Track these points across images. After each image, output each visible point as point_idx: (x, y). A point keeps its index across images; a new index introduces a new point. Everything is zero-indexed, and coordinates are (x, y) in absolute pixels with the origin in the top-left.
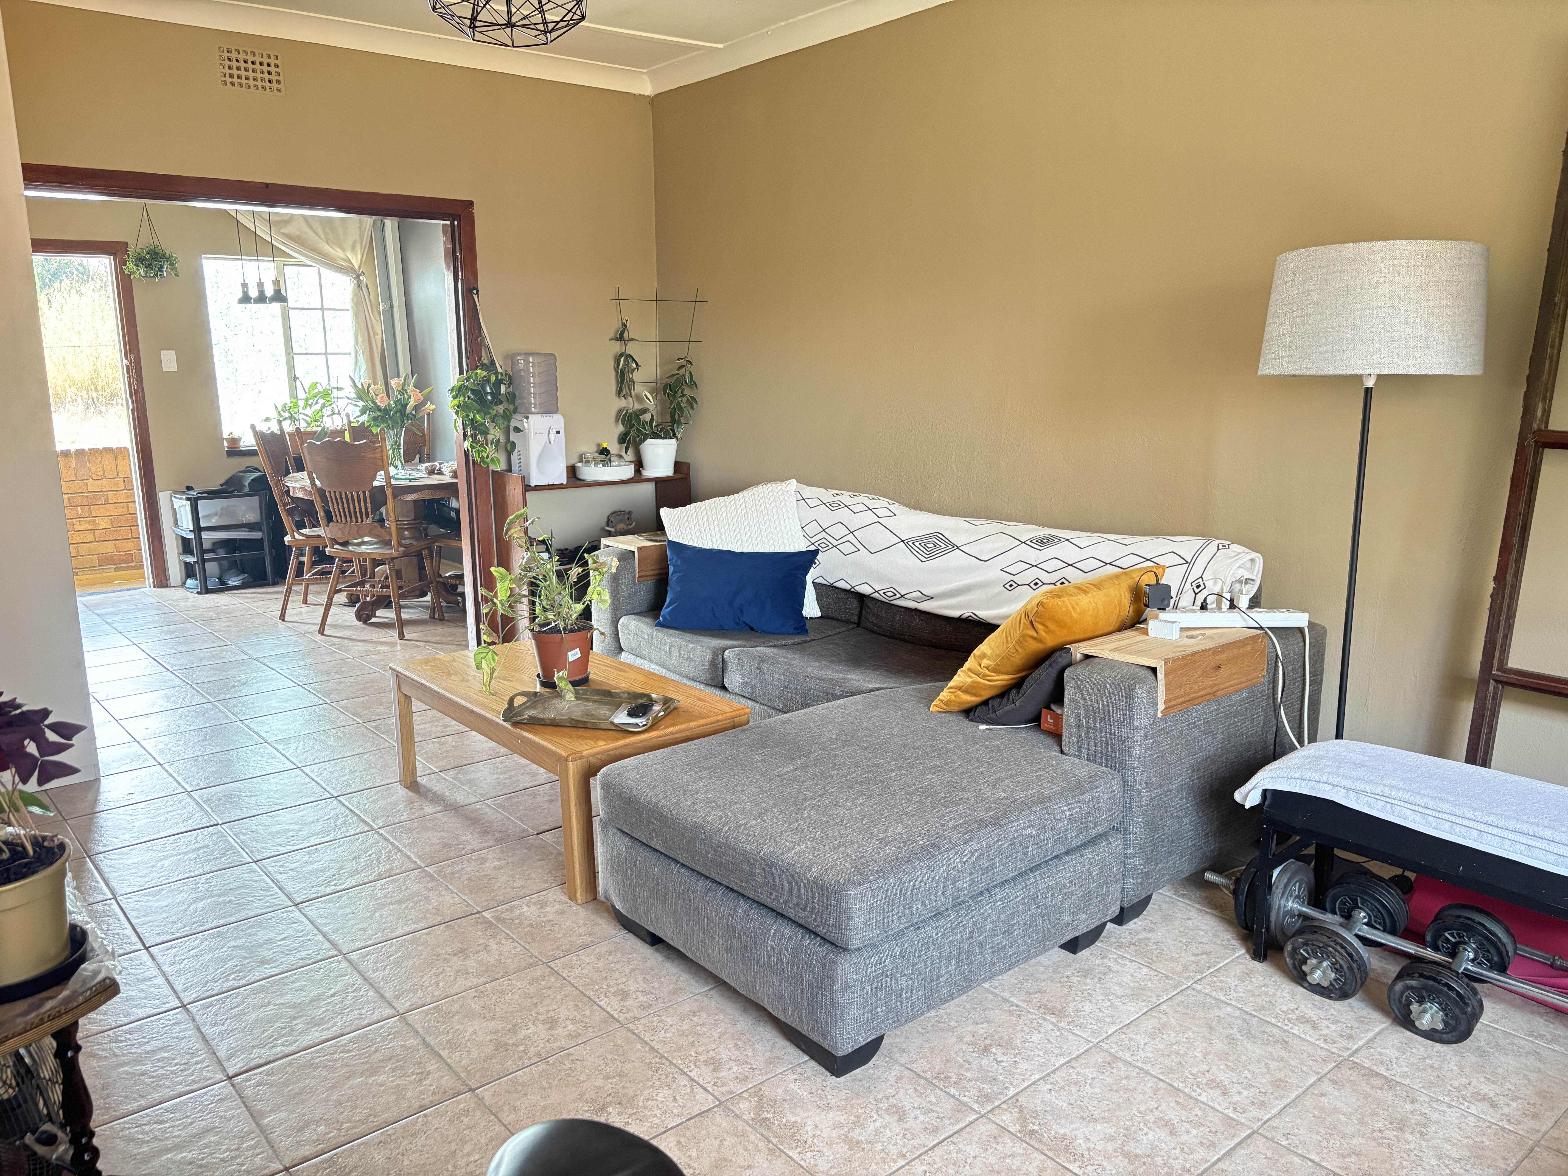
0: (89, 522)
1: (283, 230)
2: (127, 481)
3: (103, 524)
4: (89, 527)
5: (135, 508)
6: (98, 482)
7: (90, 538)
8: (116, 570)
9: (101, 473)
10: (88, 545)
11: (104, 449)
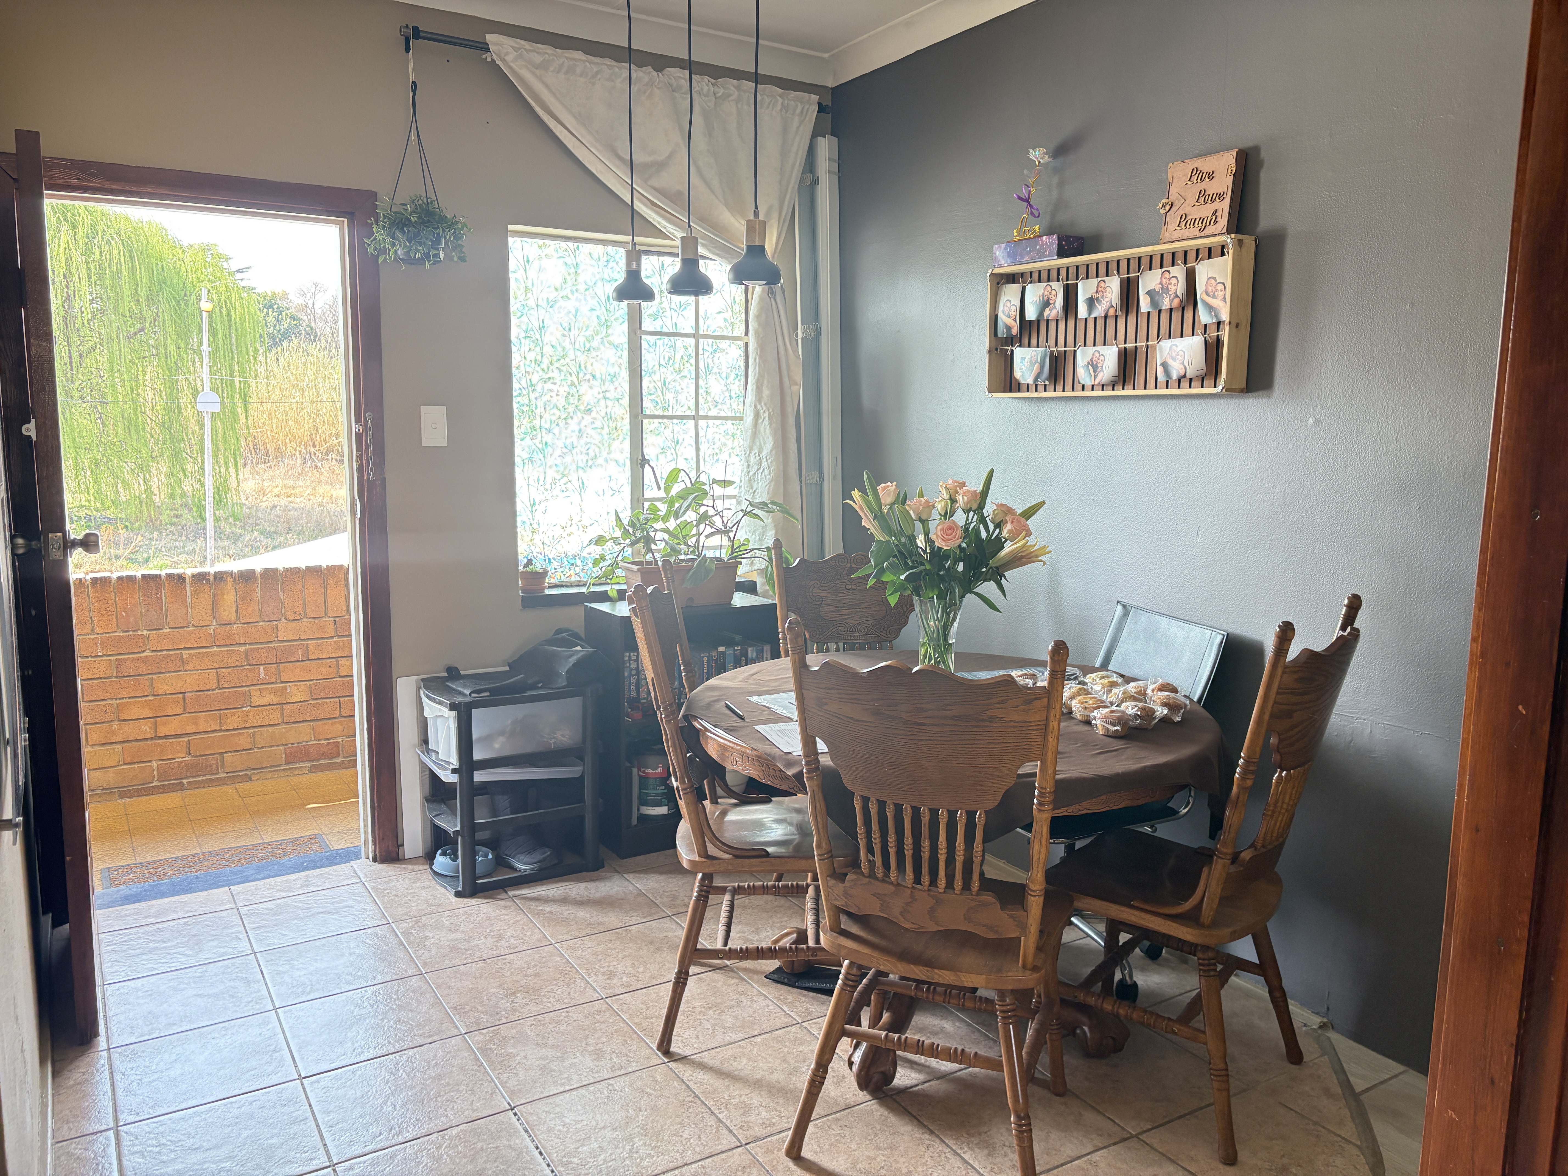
0: (275, 692)
1: (654, 182)
2: (342, 626)
3: (297, 694)
4: (275, 700)
5: (351, 665)
6: (294, 624)
7: (275, 717)
8: (314, 769)
9: (300, 610)
10: (270, 729)
11: (308, 569)
